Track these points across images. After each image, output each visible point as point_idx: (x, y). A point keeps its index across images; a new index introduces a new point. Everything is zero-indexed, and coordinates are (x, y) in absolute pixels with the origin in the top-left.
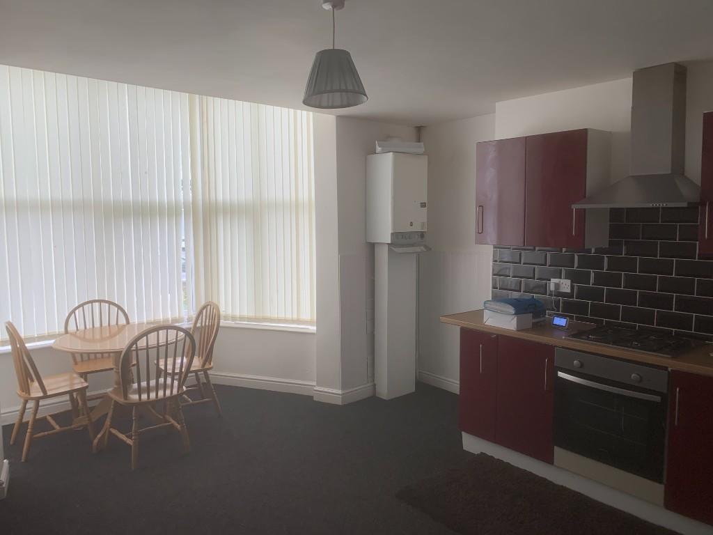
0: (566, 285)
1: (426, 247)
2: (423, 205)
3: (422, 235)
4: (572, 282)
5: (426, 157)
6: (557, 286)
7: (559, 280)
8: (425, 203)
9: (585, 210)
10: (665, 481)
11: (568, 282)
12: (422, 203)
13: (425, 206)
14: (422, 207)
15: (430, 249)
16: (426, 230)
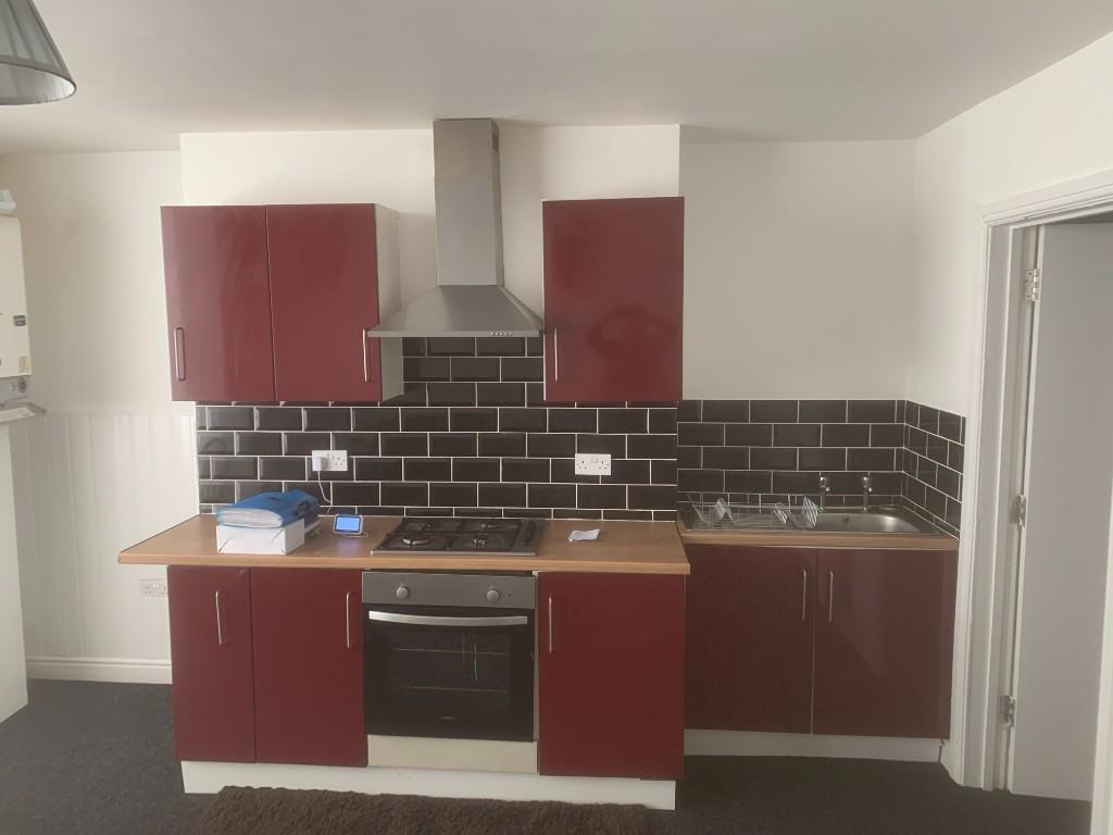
0: (338, 460)
1: (31, 406)
2: (20, 321)
3: (22, 384)
4: (349, 454)
5: (17, 221)
6: (325, 462)
7: (327, 452)
8: (23, 317)
9: (379, 338)
10: (536, 734)
11: (344, 453)
12: (15, 317)
13: (23, 324)
14: (17, 324)
15: (44, 411)
16: (29, 373)
